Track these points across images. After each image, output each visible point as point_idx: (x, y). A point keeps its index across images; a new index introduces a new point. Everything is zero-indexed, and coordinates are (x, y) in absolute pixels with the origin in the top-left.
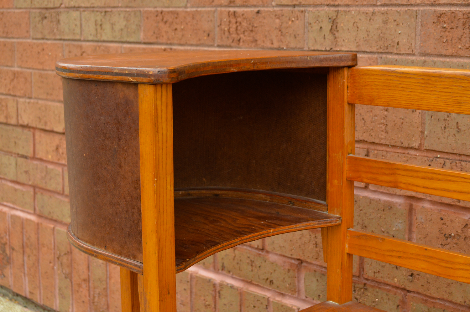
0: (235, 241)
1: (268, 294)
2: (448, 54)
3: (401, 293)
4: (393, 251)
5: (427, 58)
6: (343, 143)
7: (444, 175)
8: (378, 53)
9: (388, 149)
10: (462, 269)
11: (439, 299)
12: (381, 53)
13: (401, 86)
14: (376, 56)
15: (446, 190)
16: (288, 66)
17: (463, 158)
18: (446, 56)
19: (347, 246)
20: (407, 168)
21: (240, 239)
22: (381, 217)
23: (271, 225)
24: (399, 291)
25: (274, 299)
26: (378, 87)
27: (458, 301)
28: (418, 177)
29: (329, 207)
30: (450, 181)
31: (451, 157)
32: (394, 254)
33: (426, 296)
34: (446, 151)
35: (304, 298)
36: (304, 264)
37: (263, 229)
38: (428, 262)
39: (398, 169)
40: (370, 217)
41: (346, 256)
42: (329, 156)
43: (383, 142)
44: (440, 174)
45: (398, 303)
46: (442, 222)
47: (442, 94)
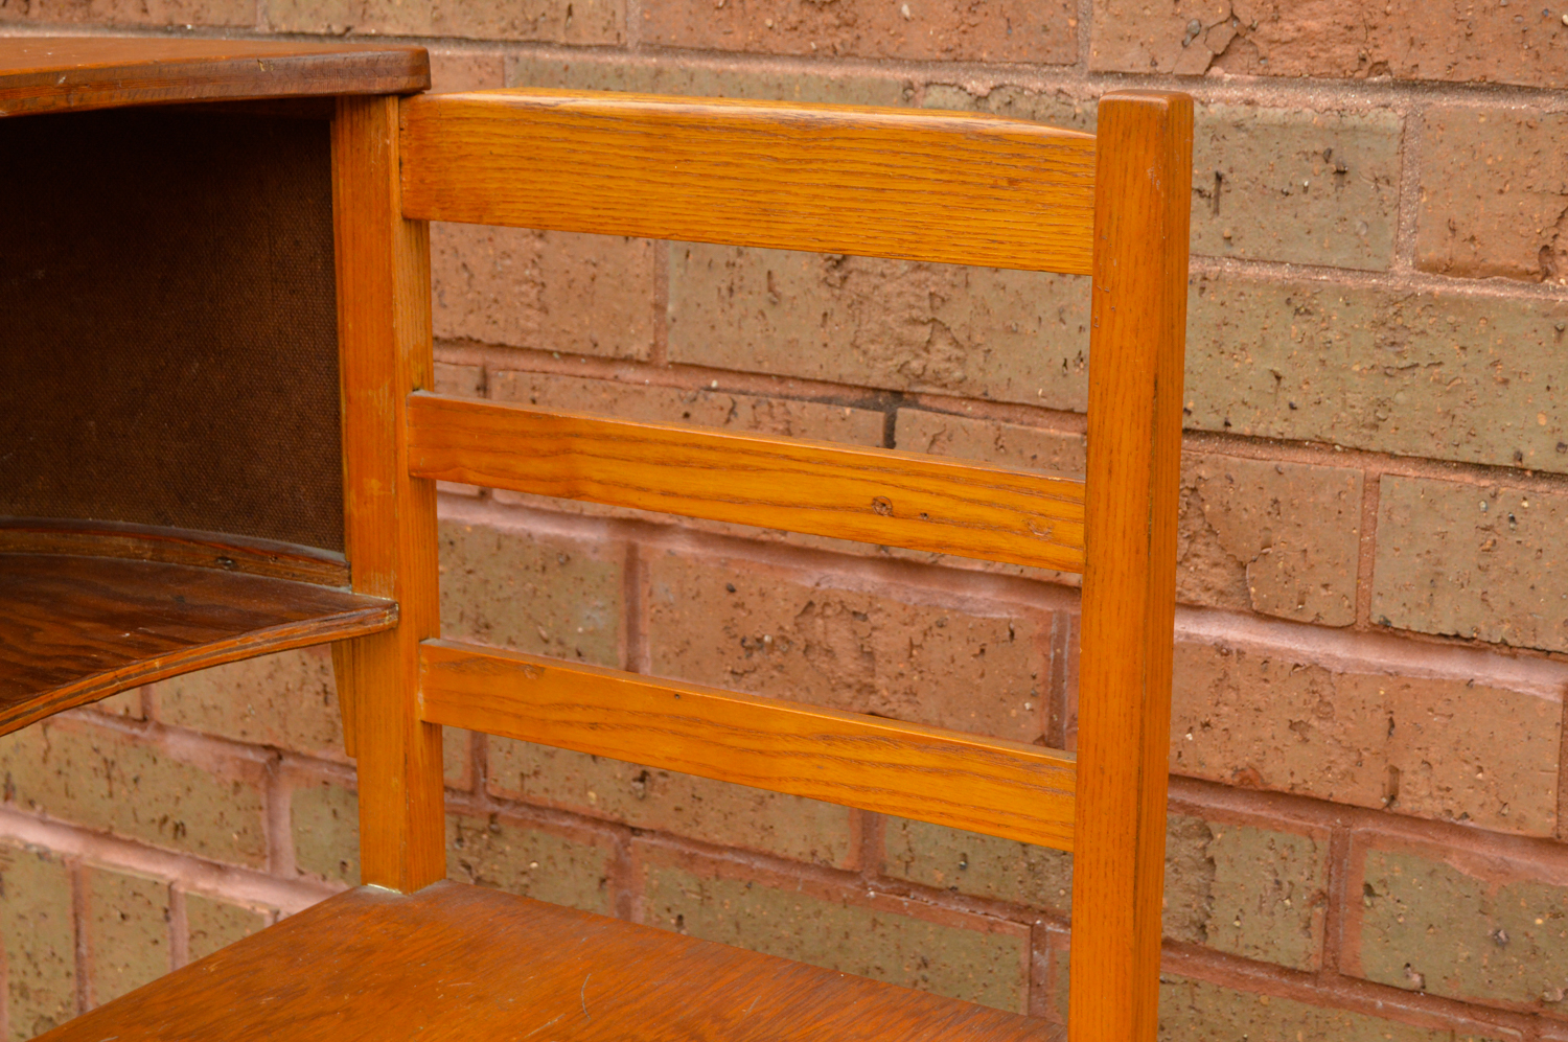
0: (27, 706)
1: (169, 871)
2: (731, 47)
3: (610, 840)
4: (571, 706)
5: (665, 62)
6: (393, 354)
7: (727, 450)
8: (506, 42)
9: (551, 367)
10: (795, 754)
11: (733, 849)
12: (517, 43)
13: (577, 157)
14: (498, 53)
15: (732, 500)
16: (191, 94)
17: (793, 388)
18: (726, 53)
19: (420, 697)
20: (608, 431)
21: (45, 698)
22: (535, 591)
23: (157, 642)
24: (604, 832)
25: (192, 886)
26: (503, 163)
27: (793, 854)
28: (641, 460)
29: (355, 571)
30: (745, 468)
31: (753, 385)
32: (576, 716)
33: (690, 841)
34: (738, 366)
35: (293, 875)
36: (288, 762)
37: (129, 658)
38: (688, 735)
39: (578, 435)
40: (502, 595)
41: (418, 728)
42: (349, 400)
43: (532, 341)
44: (711, 448)
45: (602, 871)
46: (733, 598)
47: (712, 183)
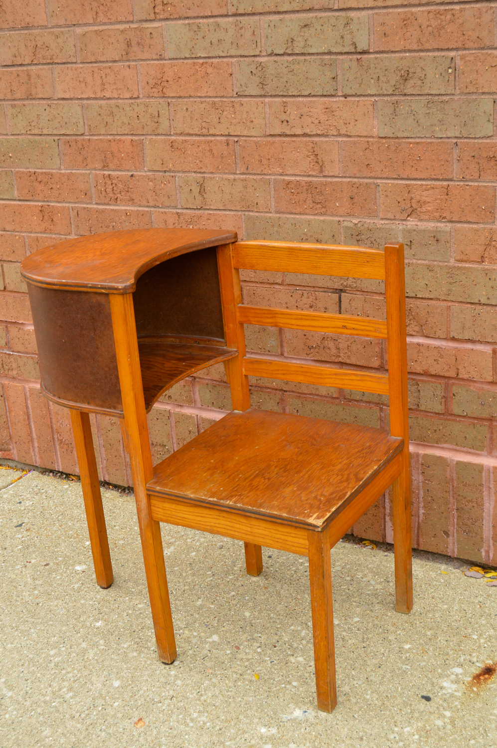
0: (172, 383)
1: (168, 407)
2: (297, 212)
3: (279, 394)
4: (278, 370)
5: (281, 215)
6: (234, 298)
8: (242, 211)
9: (258, 285)
10: (329, 378)
11: (309, 394)
12: (244, 211)
13: (273, 256)
14: (240, 213)
15: (312, 326)
16: (191, 250)
17: (316, 289)
18: (295, 214)
19: (244, 369)
21: (175, 380)
22: (257, 337)
23: (191, 365)
24: (278, 392)
25: (174, 411)
26: (256, 257)
27: (323, 394)
29: (227, 344)
30: (314, 320)
31: (307, 289)
32: (280, 372)
33: (298, 393)
34: (303, 285)
35: (200, 406)
36: (197, 380)
37: (188, 370)
38: (305, 375)
40: (249, 338)
42: (224, 307)
43: (253, 280)
45: (278, 401)
46: (306, 337)
47: (304, 261)
